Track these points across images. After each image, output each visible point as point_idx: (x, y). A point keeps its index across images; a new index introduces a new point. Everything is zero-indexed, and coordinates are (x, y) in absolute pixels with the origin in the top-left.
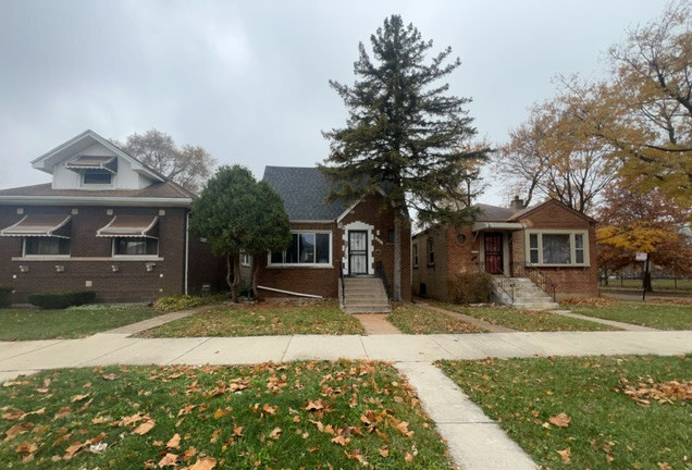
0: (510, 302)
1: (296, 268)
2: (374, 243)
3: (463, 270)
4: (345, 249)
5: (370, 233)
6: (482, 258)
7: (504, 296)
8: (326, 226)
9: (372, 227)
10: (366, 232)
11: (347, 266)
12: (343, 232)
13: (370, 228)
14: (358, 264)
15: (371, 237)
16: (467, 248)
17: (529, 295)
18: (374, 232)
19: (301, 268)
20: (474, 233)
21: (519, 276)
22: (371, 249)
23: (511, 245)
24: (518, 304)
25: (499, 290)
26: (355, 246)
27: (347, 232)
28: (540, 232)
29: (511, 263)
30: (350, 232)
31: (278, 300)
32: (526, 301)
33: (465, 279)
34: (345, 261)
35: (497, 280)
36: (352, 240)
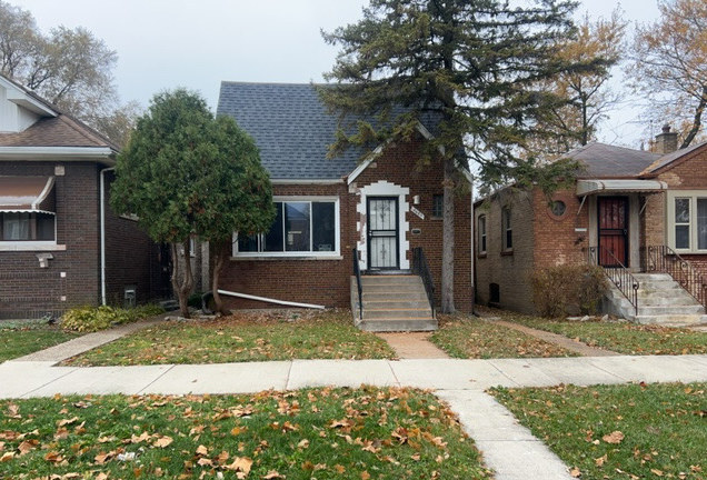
0: (631, 313)
1: (280, 260)
2: (409, 216)
3: (560, 262)
4: (361, 227)
5: (402, 200)
6: (593, 241)
7: (624, 303)
8: (330, 190)
9: (406, 191)
10: (396, 198)
11: (364, 256)
12: (358, 199)
13: (402, 192)
14: (384, 252)
15: (404, 207)
16: (568, 223)
17: (665, 302)
18: (409, 199)
19: (288, 260)
20: (580, 199)
21: (654, 270)
22: (404, 227)
23: (642, 216)
24: (646, 316)
25: (616, 294)
26: (377, 224)
27: (363, 200)
28: (694, 196)
29: (642, 249)
30: (369, 198)
31: (253, 313)
32: (659, 311)
33: (559, 276)
34: (362, 247)
35: (615, 276)
36: (372, 212)
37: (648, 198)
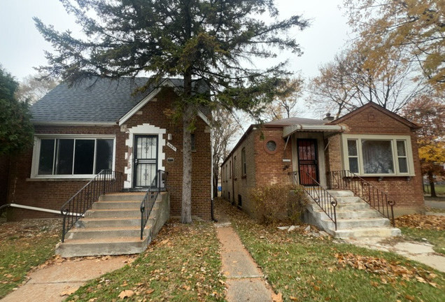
0: (331, 227)
1: (66, 181)
2: (165, 149)
3: (274, 182)
4: (129, 157)
5: (161, 137)
6: (295, 167)
7: (323, 217)
8: (108, 130)
9: (164, 131)
10: (156, 136)
11: (130, 178)
12: (127, 136)
13: (161, 132)
14: (146, 175)
15: (162, 142)
16: (278, 156)
17: (355, 214)
18: (165, 136)
19: (73, 181)
20: (285, 139)
21: (338, 188)
22: (162, 156)
24: (343, 231)
25: (315, 209)
26: (142, 154)
27: (131, 137)
28: (360, 138)
29: (328, 173)
30: (137, 137)
32: (353, 225)
33: (272, 194)
34: (128, 171)
35: (313, 193)
36: (139, 146)
37: (330, 139)
